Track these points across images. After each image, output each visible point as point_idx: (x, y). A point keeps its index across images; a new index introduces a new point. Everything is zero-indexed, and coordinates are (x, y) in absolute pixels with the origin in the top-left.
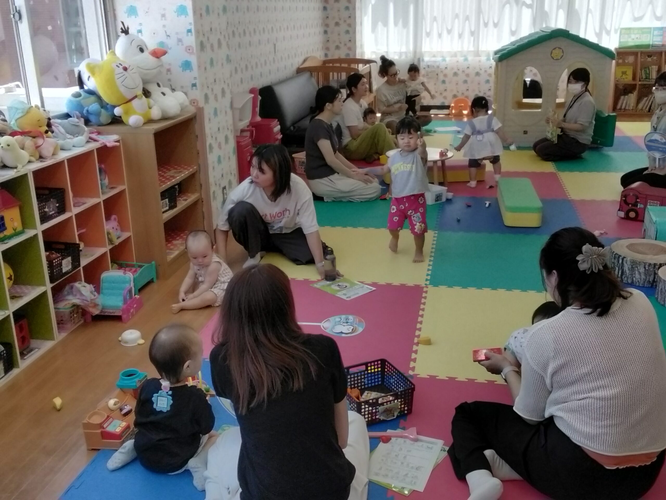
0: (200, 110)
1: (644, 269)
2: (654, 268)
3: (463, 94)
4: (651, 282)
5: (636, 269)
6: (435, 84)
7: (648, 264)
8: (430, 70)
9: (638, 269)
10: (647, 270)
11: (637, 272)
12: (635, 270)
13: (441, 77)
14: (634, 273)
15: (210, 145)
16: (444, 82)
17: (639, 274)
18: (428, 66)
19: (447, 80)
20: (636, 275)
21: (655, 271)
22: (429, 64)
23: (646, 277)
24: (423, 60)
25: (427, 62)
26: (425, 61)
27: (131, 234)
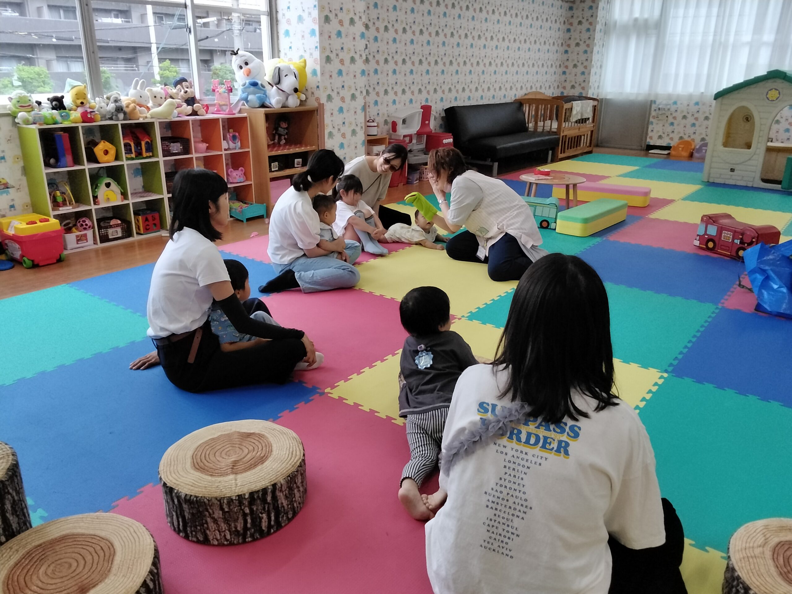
1: (221, 512)
2: (240, 506)
3: (689, 136)
4: (242, 532)
5: (207, 513)
6: (664, 126)
7: (225, 501)
8: (660, 112)
9: (210, 514)
10: (227, 512)
11: (209, 520)
12: (205, 516)
13: (671, 119)
14: (204, 521)
16: (672, 124)
17: (214, 522)
18: (659, 109)
19: (676, 122)
20: (209, 525)
21: (243, 510)
22: (660, 107)
23: (230, 525)
24: (655, 102)
25: (658, 105)
26: (657, 103)
27: (252, 183)
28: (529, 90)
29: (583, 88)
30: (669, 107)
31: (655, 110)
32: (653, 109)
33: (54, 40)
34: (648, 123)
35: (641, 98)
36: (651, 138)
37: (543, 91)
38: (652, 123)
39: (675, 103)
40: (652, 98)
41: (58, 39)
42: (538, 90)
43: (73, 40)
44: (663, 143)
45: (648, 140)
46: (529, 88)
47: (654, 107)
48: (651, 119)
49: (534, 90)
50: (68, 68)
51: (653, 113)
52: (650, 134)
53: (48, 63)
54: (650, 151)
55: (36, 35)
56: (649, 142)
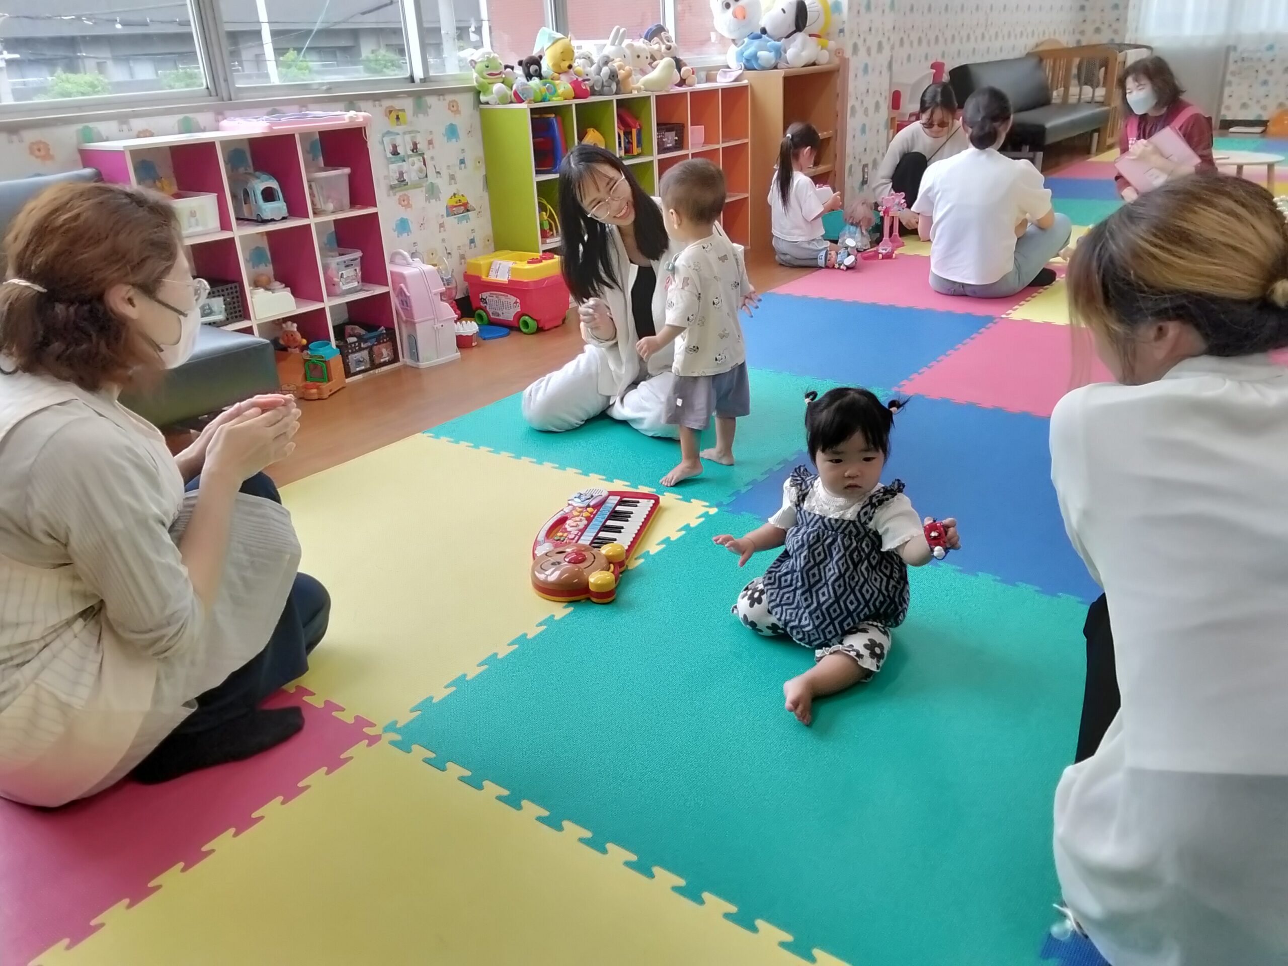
0: (845, 62)
6: (1250, 86)
8: (1245, 65)
13: (1263, 76)
15: (853, 107)
16: (1265, 83)
18: (1243, 59)
19: (1271, 80)
22: (1245, 55)
24: (1235, 48)
25: (1241, 53)
26: (1240, 49)
27: (748, 195)
28: (1042, 39)
29: (1116, 32)
30: (1259, 55)
31: (1236, 62)
32: (1231, 60)
33: (119, 26)
34: (1223, 84)
35: (1211, 43)
36: (1228, 108)
37: (1057, 37)
38: (1230, 83)
39: (1271, 48)
40: (1231, 42)
41: (124, 24)
42: (1052, 37)
43: (146, 25)
44: (1250, 115)
45: (1223, 112)
46: (1041, 36)
47: (1233, 56)
48: (1229, 77)
49: (1047, 37)
50: (132, 75)
51: (1232, 67)
52: (1226, 101)
53: (101, 67)
54: (1231, 130)
55: (89, 19)
56: (1224, 116)
